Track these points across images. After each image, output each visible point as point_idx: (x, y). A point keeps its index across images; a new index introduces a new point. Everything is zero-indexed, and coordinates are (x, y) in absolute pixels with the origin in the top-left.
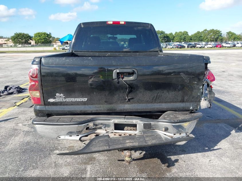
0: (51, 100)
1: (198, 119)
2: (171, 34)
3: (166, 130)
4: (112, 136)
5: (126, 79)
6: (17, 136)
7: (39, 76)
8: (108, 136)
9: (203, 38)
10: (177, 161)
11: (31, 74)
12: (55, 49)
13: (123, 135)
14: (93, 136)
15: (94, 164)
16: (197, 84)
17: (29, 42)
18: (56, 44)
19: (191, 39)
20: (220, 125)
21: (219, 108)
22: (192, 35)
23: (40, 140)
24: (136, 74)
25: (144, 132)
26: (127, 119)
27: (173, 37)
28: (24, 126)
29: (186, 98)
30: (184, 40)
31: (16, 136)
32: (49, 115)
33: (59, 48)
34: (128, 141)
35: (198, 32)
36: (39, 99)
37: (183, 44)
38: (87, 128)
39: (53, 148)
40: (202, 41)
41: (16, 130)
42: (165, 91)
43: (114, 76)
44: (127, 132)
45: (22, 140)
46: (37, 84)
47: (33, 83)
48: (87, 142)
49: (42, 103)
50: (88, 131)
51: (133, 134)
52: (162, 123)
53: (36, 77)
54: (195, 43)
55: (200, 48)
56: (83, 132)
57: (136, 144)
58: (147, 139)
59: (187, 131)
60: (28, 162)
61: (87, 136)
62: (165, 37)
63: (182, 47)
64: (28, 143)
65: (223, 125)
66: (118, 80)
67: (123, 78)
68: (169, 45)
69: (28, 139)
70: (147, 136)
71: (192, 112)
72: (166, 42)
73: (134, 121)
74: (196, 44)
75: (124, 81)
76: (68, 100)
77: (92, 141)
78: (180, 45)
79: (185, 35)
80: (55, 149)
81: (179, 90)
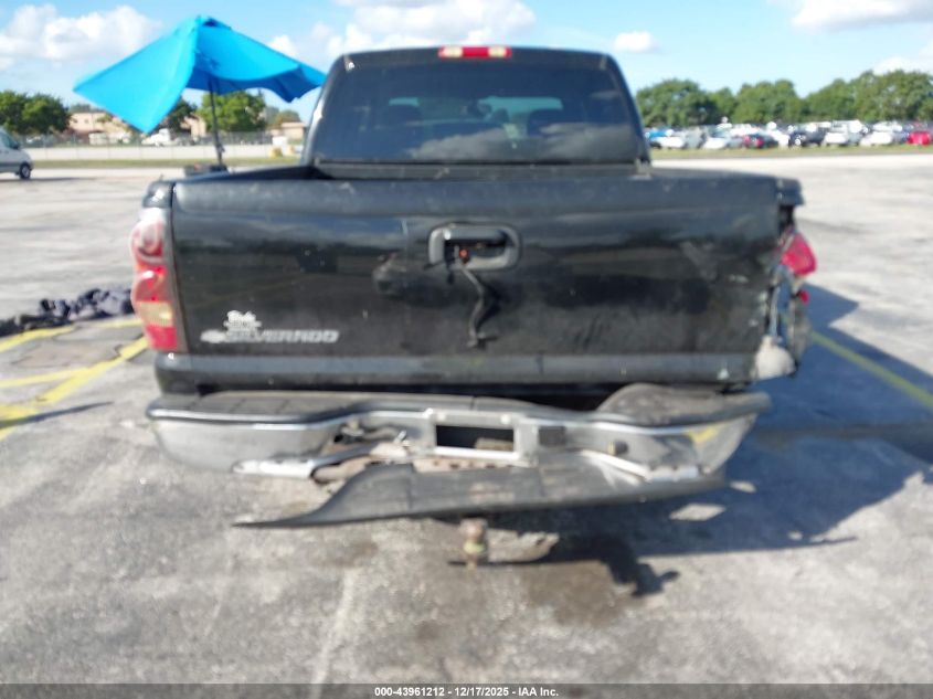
0: (213, 337)
1: (753, 417)
2: (725, 92)
3: (621, 450)
4: (423, 466)
5: (476, 263)
6: (114, 462)
7: (167, 248)
8: (410, 466)
9: (855, 105)
10: (672, 575)
11: (139, 243)
12: (278, 152)
13: (464, 465)
14: (357, 465)
15: (369, 565)
16: (748, 286)
17: (183, 126)
18: (282, 135)
19: (806, 111)
20: (862, 445)
21: (873, 380)
22: (812, 97)
23: (190, 479)
24: (512, 245)
25: (542, 458)
26: (481, 408)
27: (730, 104)
28: (141, 430)
29: (703, 337)
30: (779, 115)
31: (110, 463)
32: (207, 388)
33: (292, 149)
34: (479, 487)
35: (838, 84)
36: (169, 331)
37: (771, 130)
38: (338, 438)
39: (233, 507)
40: (850, 116)
41: (113, 441)
42: (624, 311)
43: (435, 252)
44: (482, 455)
45: (128, 476)
46: (161, 277)
47: (149, 274)
48: (335, 487)
49: (182, 344)
50: (341, 447)
51: (500, 464)
52: (607, 425)
53: (158, 253)
54: (820, 129)
55: (843, 145)
56: (325, 452)
57: (507, 498)
58: (549, 481)
59: (701, 458)
60: (144, 552)
61: (337, 464)
62: (697, 105)
63: (767, 144)
64: (151, 489)
65: (875, 447)
66: (448, 267)
67: (466, 260)
68: (714, 135)
69: (151, 473)
70: (550, 473)
71: (727, 389)
72: (701, 124)
73: (504, 417)
74: (822, 132)
75: (472, 271)
76: (271, 336)
77: (351, 481)
78: (759, 137)
79: (781, 97)
80: (239, 509)
81: (676, 309)
